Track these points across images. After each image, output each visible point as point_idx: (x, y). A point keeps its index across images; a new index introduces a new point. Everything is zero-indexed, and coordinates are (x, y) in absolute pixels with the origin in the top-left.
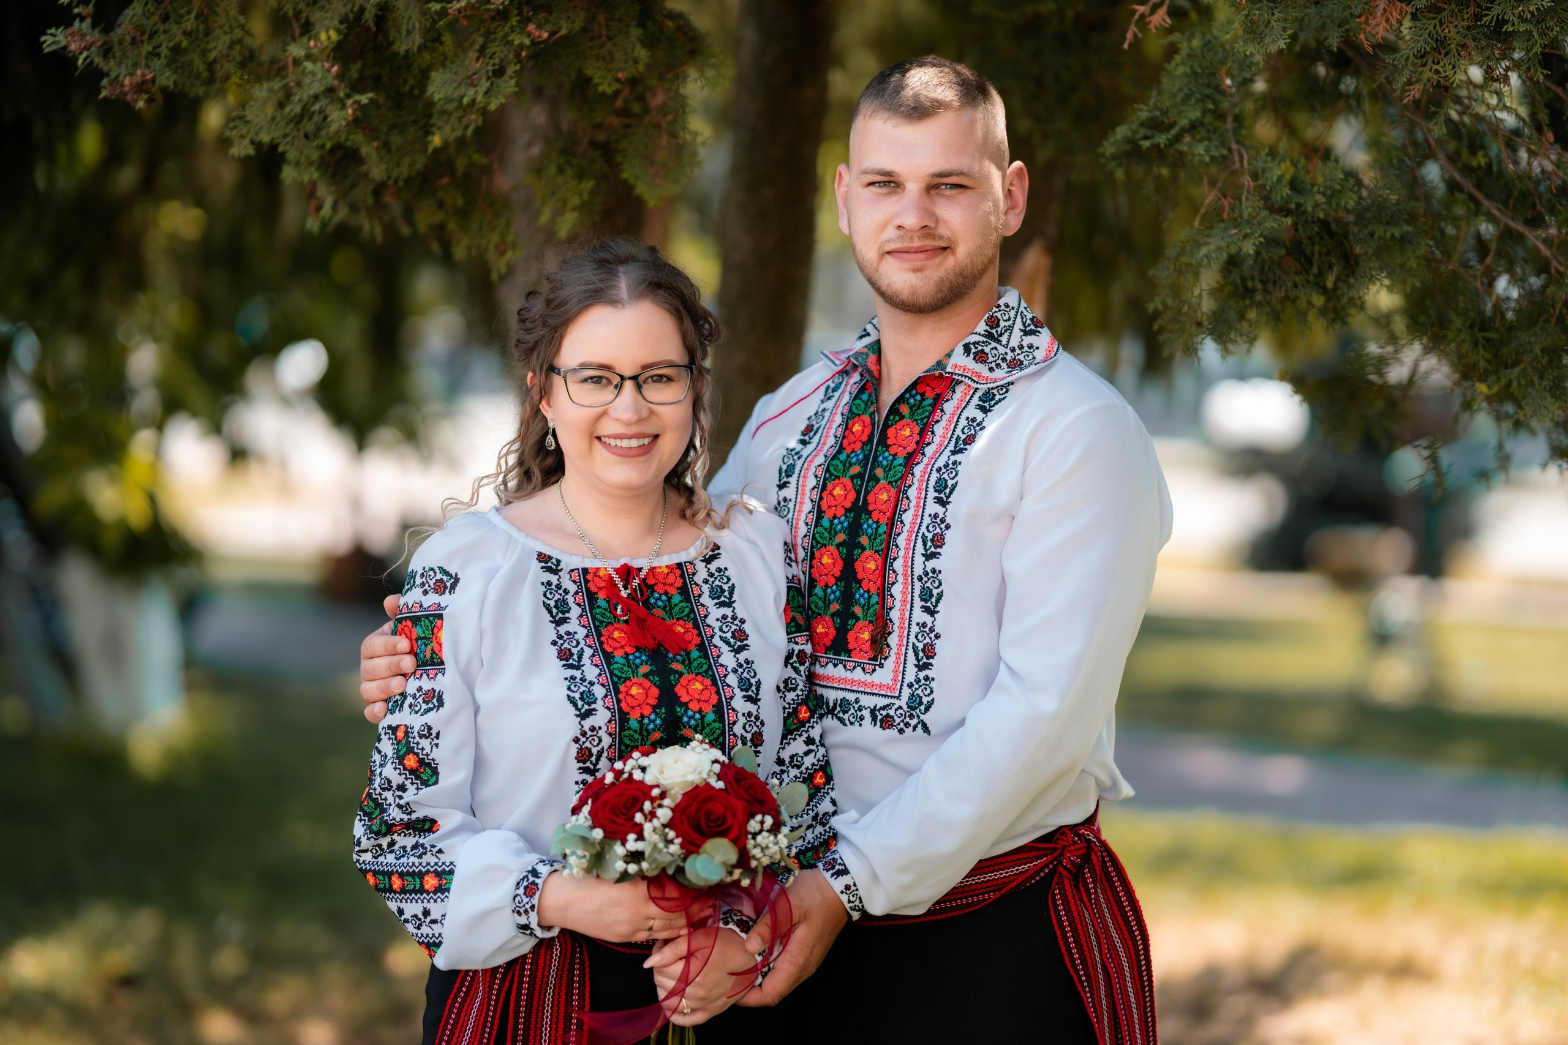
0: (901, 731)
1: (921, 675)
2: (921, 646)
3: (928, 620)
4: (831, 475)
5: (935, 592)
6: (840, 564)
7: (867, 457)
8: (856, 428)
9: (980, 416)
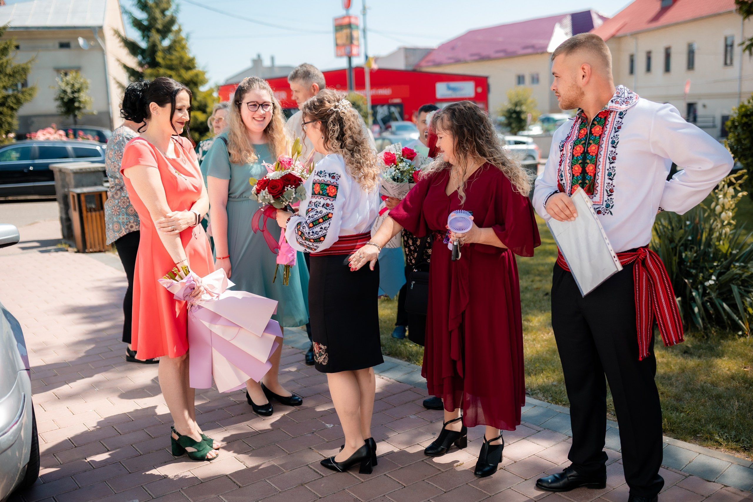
0: (604, 214)
1: (609, 198)
2: (608, 190)
3: (610, 182)
4: (575, 144)
5: (613, 173)
6: (581, 169)
7: (586, 138)
8: (582, 132)
9: (620, 120)
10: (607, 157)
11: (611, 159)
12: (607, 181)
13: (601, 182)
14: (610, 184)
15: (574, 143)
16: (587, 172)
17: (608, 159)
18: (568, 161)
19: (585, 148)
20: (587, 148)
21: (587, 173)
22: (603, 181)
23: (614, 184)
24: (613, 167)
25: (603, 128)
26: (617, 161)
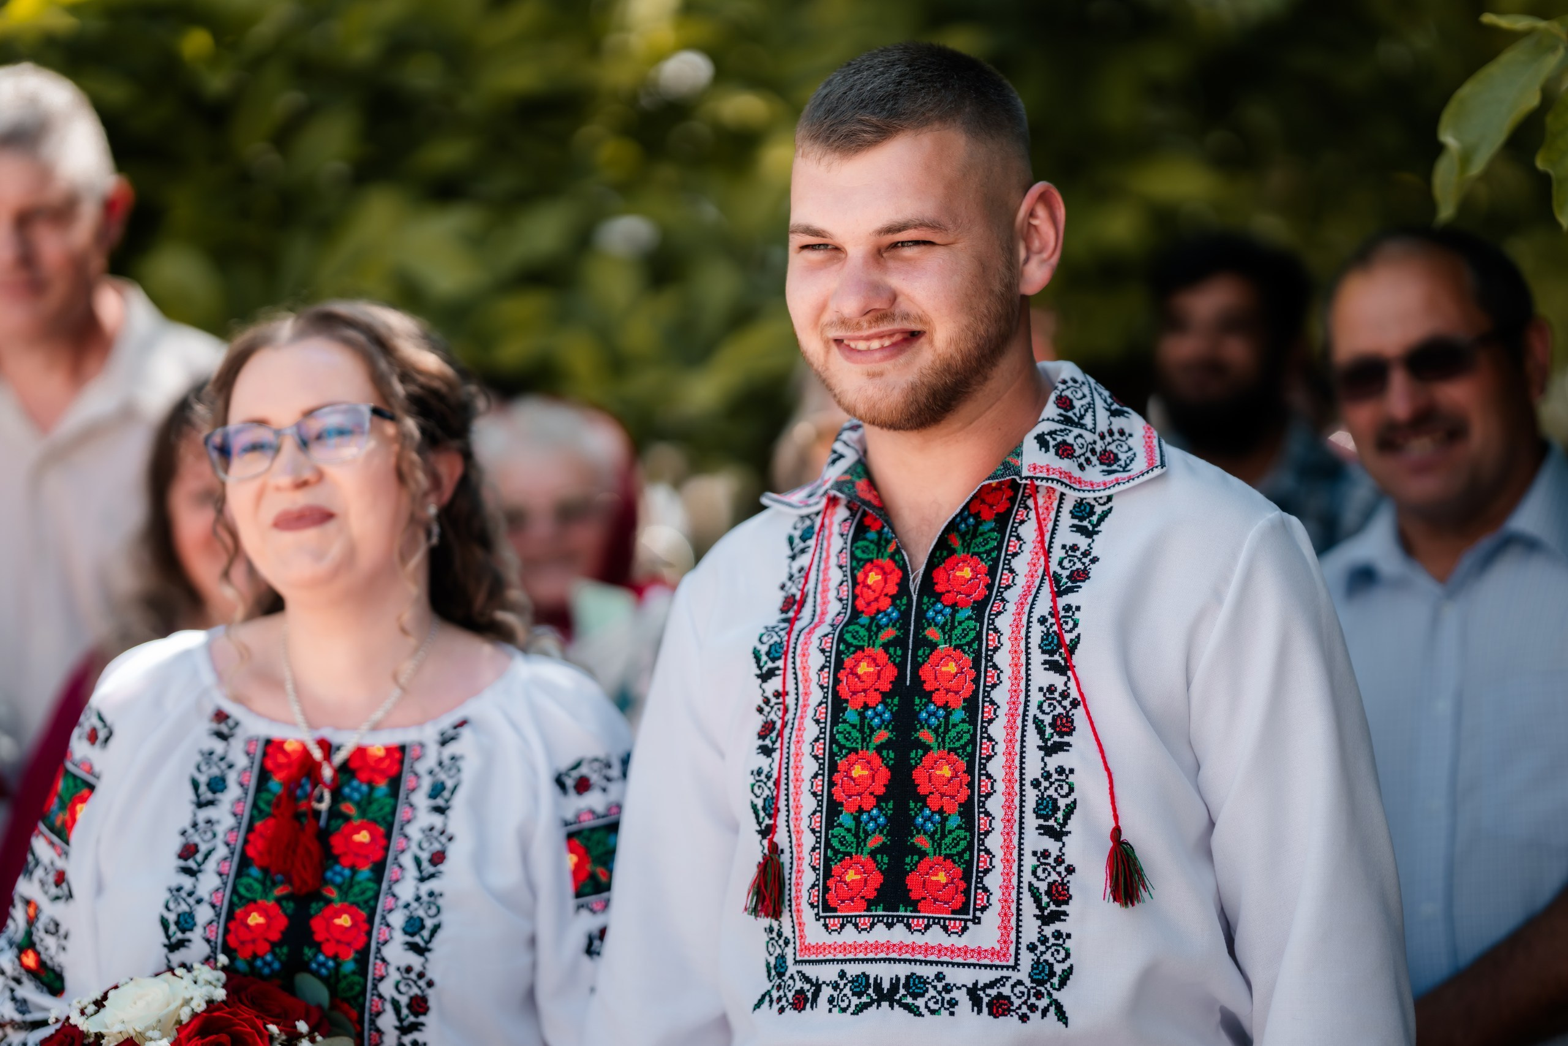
0: (1024, 1018)
1: (1048, 931)
2: (1043, 887)
3: (1052, 846)
4: (846, 645)
5: (1062, 804)
6: (884, 775)
7: (905, 615)
8: (873, 578)
9: (1083, 542)
10: (1030, 719)
11: (1049, 731)
12: (1035, 841)
13: (1007, 848)
14: (1051, 860)
15: (841, 639)
16: (922, 790)
17: (1031, 728)
18: (811, 731)
19: (901, 667)
20: (916, 666)
21: (923, 800)
22: (1015, 841)
23: (1069, 860)
24: (1061, 770)
25: (992, 572)
26: (1081, 739)
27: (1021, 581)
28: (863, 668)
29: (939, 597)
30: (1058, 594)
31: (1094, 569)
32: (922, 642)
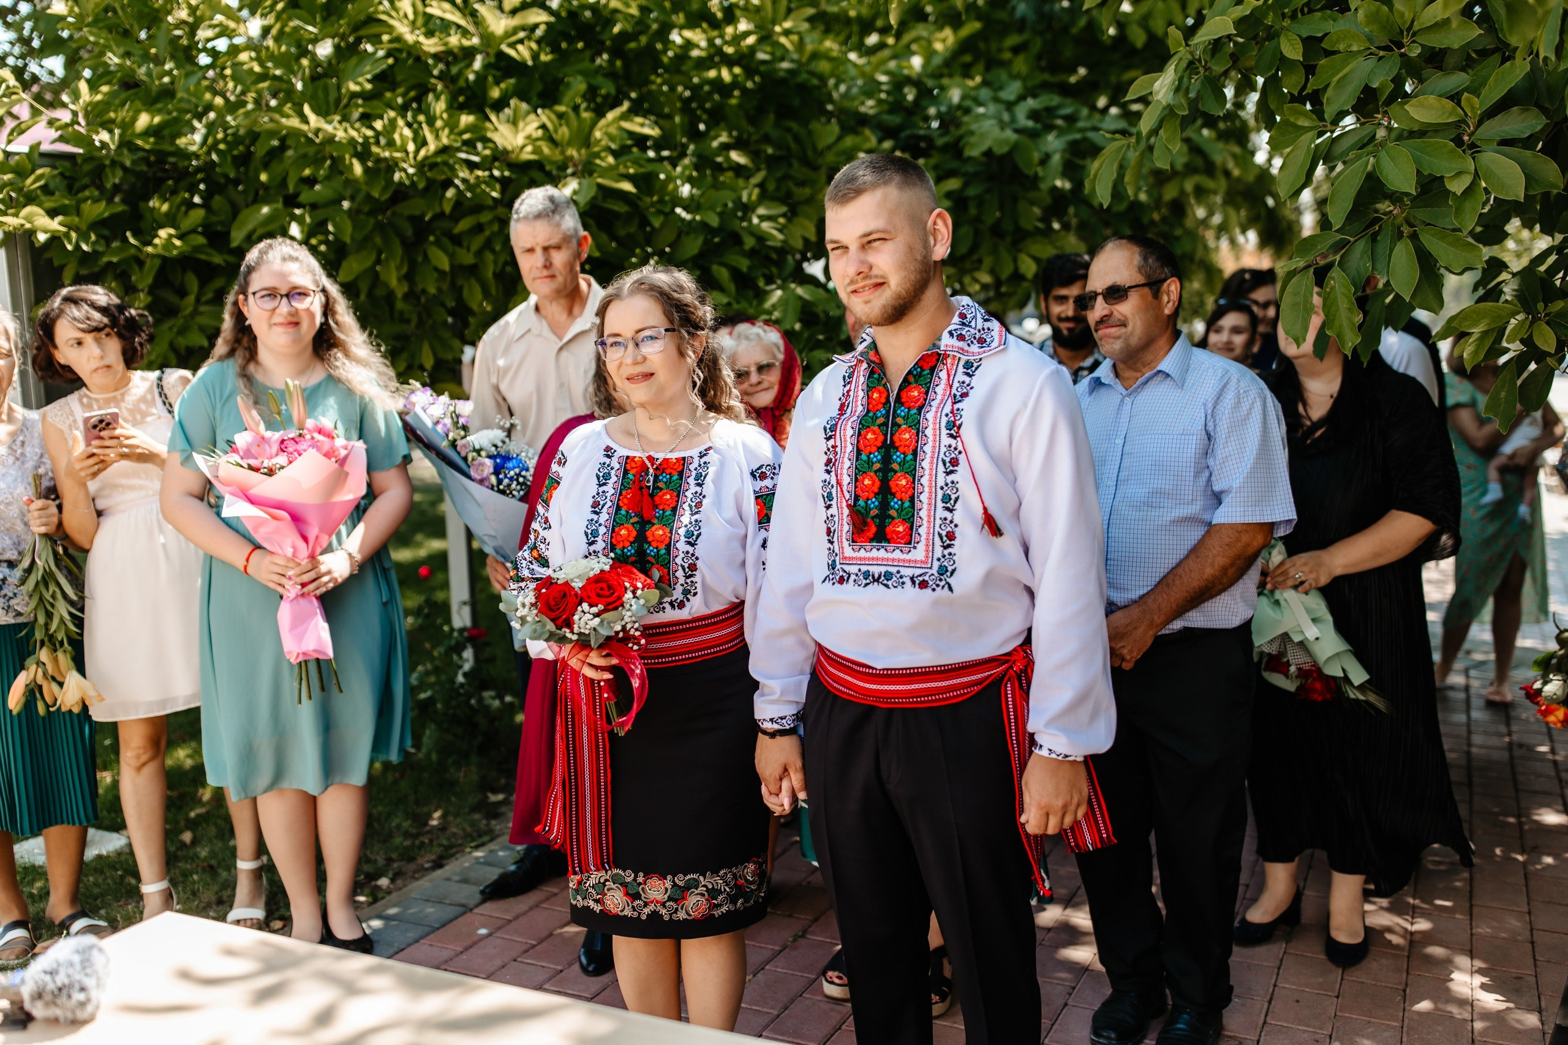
0: (934, 590)
1: (946, 552)
2: (944, 533)
3: (948, 515)
4: (863, 426)
5: (953, 497)
6: (878, 483)
7: (888, 412)
8: (875, 395)
9: (967, 379)
10: (940, 459)
11: (948, 464)
13: (929, 516)
14: (948, 522)
15: (860, 423)
16: (894, 490)
17: (940, 464)
18: (847, 463)
19: (886, 435)
20: (892, 435)
21: (894, 495)
22: (932, 513)
23: (956, 522)
24: (953, 482)
25: (927, 393)
26: (962, 469)
27: (939, 397)
28: (870, 436)
29: (903, 404)
30: (954, 403)
31: (971, 392)
32: (895, 424)
